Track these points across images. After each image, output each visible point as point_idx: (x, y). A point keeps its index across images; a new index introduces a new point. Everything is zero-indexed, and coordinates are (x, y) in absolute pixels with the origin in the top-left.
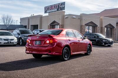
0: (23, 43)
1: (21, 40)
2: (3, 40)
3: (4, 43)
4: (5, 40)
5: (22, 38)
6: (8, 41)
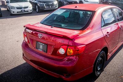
1: (37, 7)
2: (16, 8)
3: (18, 12)
4: (18, 8)
5: (38, 4)
6: (21, 9)
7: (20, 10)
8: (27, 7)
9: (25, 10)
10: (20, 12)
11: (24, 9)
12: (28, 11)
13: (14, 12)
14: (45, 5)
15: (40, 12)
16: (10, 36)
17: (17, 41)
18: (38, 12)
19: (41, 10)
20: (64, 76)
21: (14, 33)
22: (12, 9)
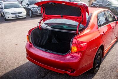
0: (33, 15)
1: (30, 12)
2: (11, 14)
3: (12, 17)
4: (12, 14)
5: (32, 10)
6: (16, 15)
7: (14, 16)
8: (21, 13)
9: (20, 16)
10: (15, 17)
11: (18, 15)
12: (22, 16)
13: (8, 17)
14: (38, 10)
15: (33, 17)
16: (8, 40)
17: (17, 44)
18: (31, 17)
19: (34, 15)
20: (69, 72)
21: (12, 37)
22: (7, 14)
